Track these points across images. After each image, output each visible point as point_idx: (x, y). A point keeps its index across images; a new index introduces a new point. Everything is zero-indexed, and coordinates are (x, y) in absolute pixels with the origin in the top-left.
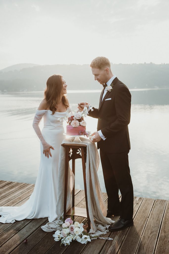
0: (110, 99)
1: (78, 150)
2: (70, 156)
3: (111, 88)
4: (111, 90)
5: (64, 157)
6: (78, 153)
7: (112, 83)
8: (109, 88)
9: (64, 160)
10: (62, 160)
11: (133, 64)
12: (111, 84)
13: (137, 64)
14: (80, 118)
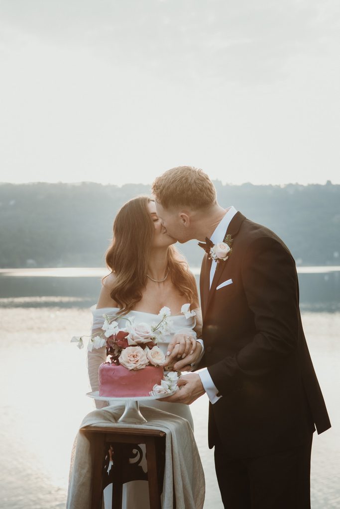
0: (229, 282)
1: (135, 451)
2: (108, 471)
3: (226, 249)
4: (228, 254)
5: (89, 475)
6: (133, 461)
7: (227, 233)
8: (221, 249)
9: (88, 483)
10: (83, 485)
11: (290, 185)
12: (226, 236)
13: (302, 186)
14: (147, 338)
